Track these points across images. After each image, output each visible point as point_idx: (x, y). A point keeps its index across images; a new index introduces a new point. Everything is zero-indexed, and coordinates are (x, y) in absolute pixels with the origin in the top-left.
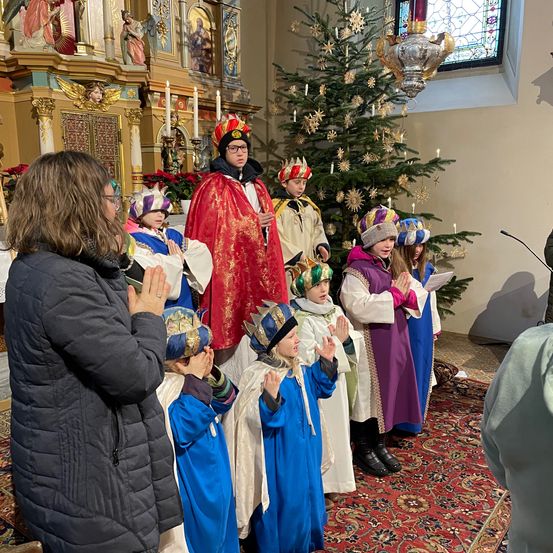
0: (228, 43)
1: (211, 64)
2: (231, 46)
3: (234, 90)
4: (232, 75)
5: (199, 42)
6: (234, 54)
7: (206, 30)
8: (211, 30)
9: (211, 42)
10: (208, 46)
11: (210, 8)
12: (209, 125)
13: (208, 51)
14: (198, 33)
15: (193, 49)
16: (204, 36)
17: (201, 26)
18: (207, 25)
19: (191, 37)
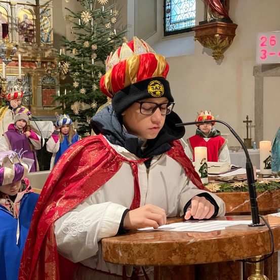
0: (44, 25)
1: (33, 37)
2: (46, 26)
3: (46, 50)
4: (46, 42)
5: (25, 26)
6: (48, 31)
7: (29, 20)
8: (33, 19)
9: (33, 26)
10: (31, 28)
11: (32, 8)
12: (28, 70)
13: (31, 30)
14: (24, 22)
15: (20, 31)
16: (28, 23)
17: (26, 18)
18: (30, 17)
19: (19, 25)
